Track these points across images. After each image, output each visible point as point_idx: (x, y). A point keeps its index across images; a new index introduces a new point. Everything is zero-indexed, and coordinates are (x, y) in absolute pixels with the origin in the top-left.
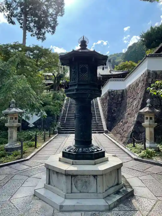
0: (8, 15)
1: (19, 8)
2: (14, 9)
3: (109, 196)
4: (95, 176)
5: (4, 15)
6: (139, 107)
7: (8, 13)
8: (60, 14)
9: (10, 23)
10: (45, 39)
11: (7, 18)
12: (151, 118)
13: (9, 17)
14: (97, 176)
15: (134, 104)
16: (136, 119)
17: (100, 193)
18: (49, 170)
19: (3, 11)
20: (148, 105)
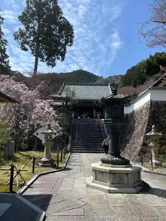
0: (21, 42)
1: (32, 37)
2: (27, 37)
3: (135, 186)
4: (127, 174)
5: (18, 42)
6: (144, 130)
7: (21, 41)
8: (69, 44)
9: (22, 50)
10: (55, 65)
11: (21, 45)
12: (156, 141)
13: (22, 44)
14: (128, 174)
15: (140, 128)
16: (142, 141)
17: (130, 184)
18: (96, 171)
19: (17, 38)
20: (153, 130)
